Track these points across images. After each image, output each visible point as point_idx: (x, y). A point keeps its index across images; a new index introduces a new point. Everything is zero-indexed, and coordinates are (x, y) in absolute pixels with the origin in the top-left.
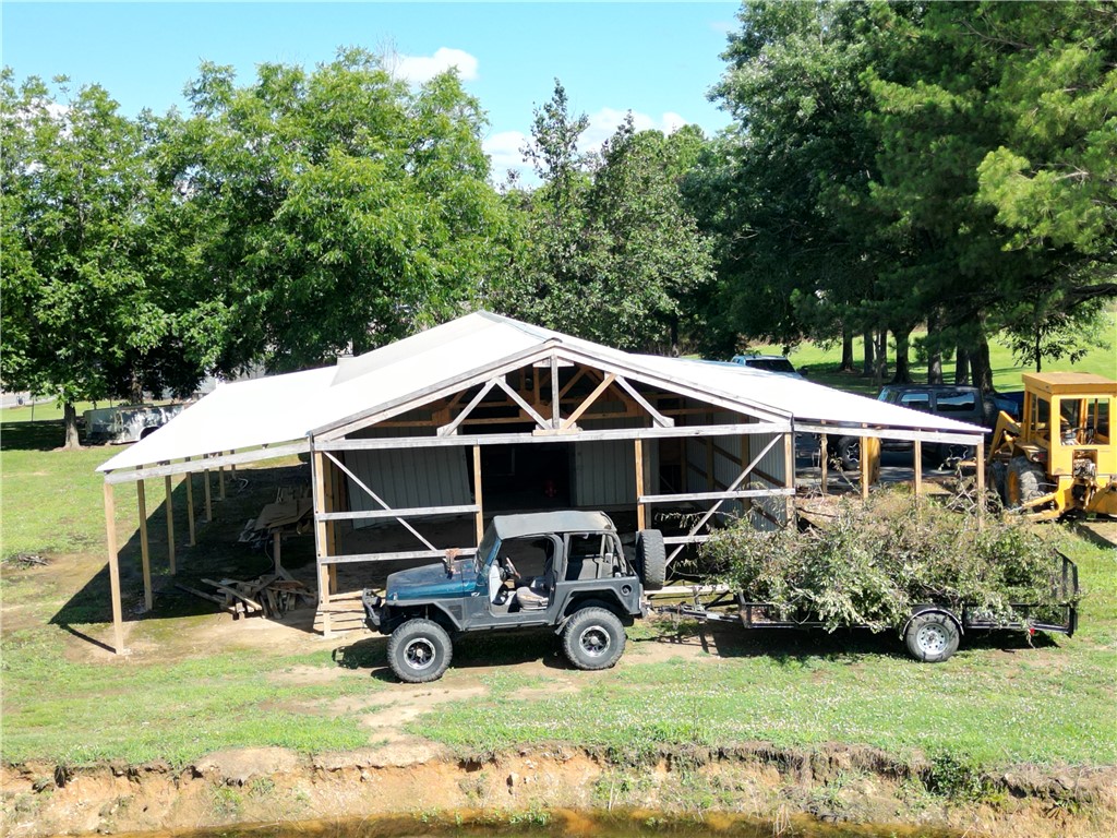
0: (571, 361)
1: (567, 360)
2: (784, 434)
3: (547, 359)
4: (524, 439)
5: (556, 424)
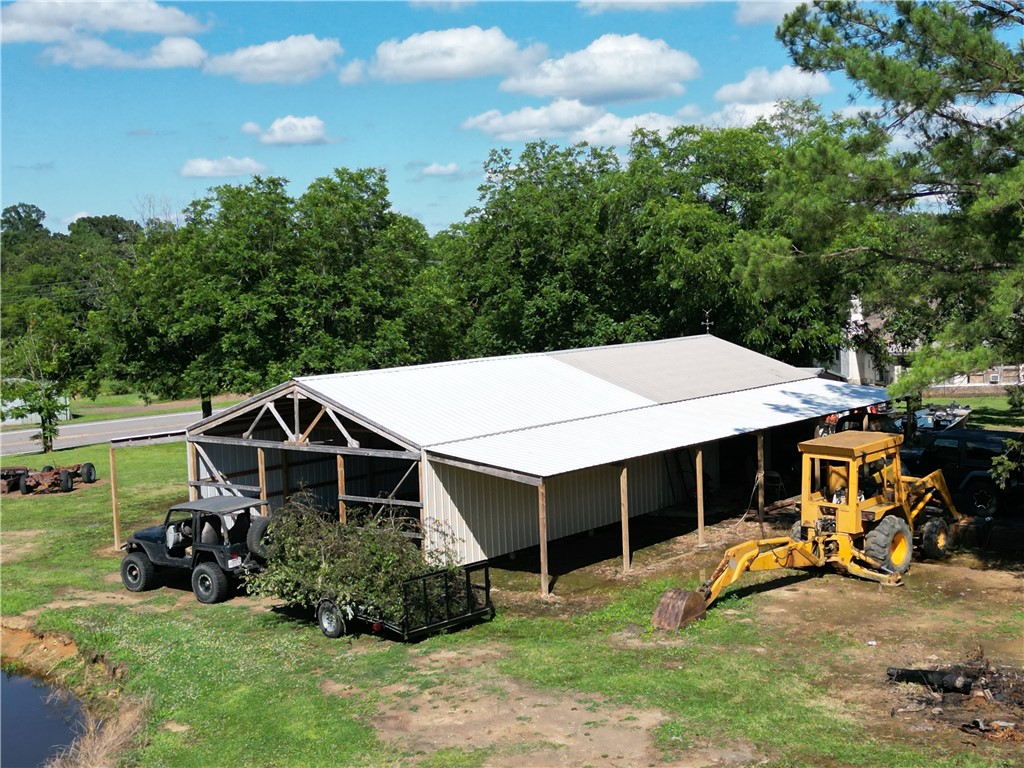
0: (305, 396)
1: (302, 395)
3: (292, 393)
4: (280, 446)
5: (297, 438)
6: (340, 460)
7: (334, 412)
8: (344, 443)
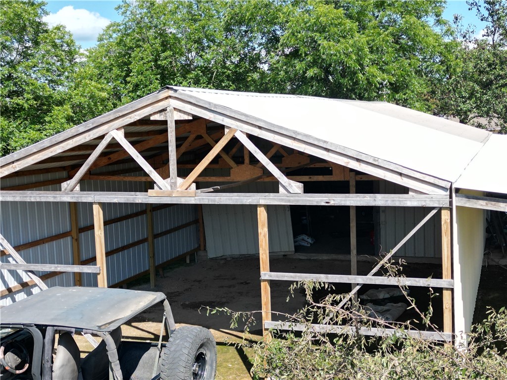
0: (188, 114)
1: (185, 113)
2: (440, 209)
3: (164, 110)
4: (139, 198)
5: (173, 185)
6: (262, 215)
7: (251, 137)
8: (273, 186)
